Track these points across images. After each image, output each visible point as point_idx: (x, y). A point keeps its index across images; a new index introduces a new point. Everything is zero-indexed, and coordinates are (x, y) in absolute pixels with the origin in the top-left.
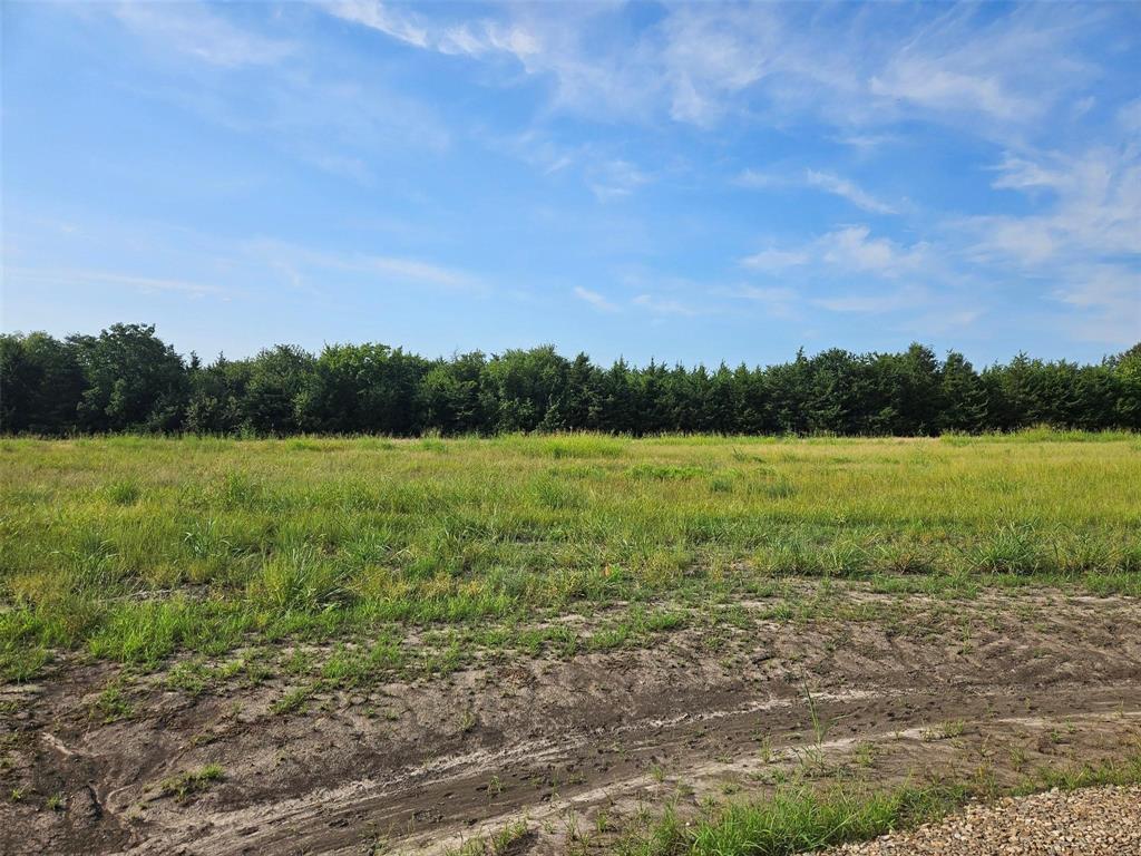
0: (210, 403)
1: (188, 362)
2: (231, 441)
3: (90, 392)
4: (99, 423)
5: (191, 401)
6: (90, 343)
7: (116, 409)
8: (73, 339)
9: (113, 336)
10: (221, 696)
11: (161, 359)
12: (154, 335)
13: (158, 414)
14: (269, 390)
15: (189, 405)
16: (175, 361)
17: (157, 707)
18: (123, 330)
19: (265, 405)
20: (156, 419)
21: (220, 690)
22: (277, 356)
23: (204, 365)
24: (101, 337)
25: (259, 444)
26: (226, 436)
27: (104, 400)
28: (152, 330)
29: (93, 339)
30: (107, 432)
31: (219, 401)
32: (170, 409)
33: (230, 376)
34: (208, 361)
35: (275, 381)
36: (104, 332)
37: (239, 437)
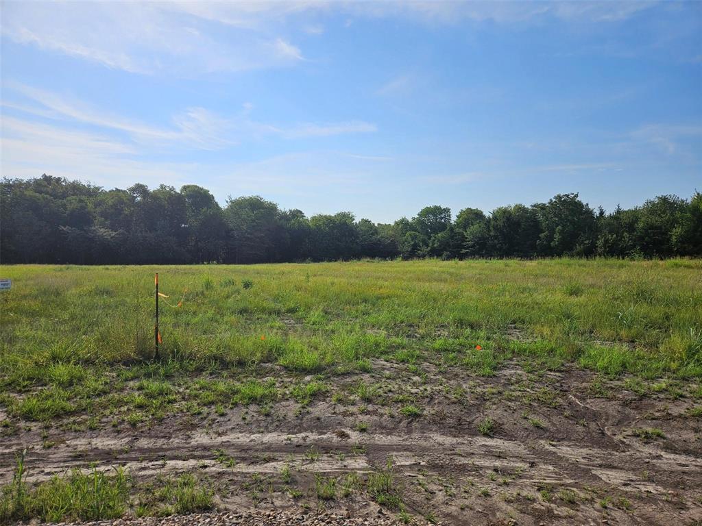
0: (612, 237)
1: (597, 212)
2: (626, 261)
3: (543, 234)
4: (548, 252)
5: (599, 237)
6: (543, 207)
7: (557, 243)
8: (535, 206)
9: (556, 202)
10: (655, 399)
11: (581, 213)
12: (578, 199)
13: (580, 245)
14: (652, 227)
15: (599, 239)
16: (590, 212)
17: (621, 396)
18: (561, 198)
19: (649, 237)
20: (579, 248)
21: (654, 396)
22: (658, 204)
23: (607, 214)
24: (549, 203)
25: (646, 263)
26: (623, 258)
27: (550, 238)
28: (576, 196)
29: (544, 205)
30: (553, 256)
31: (617, 236)
32: (587, 242)
33: (625, 220)
34: (609, 211)
35: (656, 220)
36: (551, 201)
37: (632, 259)
